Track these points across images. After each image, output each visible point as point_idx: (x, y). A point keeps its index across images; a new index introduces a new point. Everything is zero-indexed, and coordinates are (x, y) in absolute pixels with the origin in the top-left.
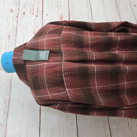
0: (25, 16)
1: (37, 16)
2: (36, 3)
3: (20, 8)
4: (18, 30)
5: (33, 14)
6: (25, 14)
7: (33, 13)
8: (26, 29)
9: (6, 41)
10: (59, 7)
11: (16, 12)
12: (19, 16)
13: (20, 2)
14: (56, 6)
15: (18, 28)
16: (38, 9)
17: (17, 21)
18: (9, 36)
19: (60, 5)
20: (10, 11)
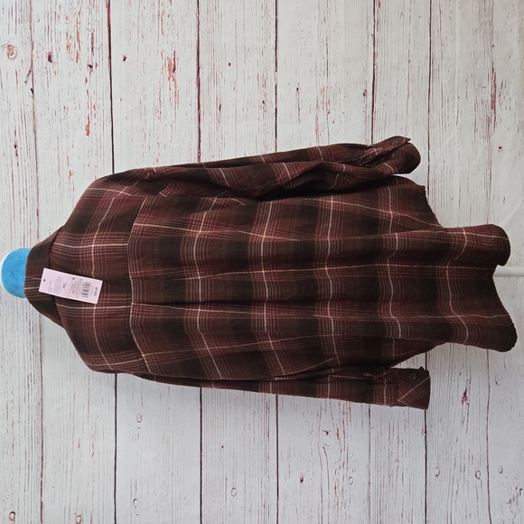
0: (56, 68)
1: (91, 66)
2: (85, 12)
3: (35, 39)
4: (38, 123)
5: (77, 58)
6: (54, 59)
7: (78, 54)
8: (63, 117)
9: (10, 164)
10: (166, 19)
11: (23, 52)
12: (35, 71)
13: (31, 9)
14: (154, 15)
15: (38, 117)
16: (93, 34)
17: (32, 90)
18: (15, 147)
19: (167, 13)
20: (6, 50)
